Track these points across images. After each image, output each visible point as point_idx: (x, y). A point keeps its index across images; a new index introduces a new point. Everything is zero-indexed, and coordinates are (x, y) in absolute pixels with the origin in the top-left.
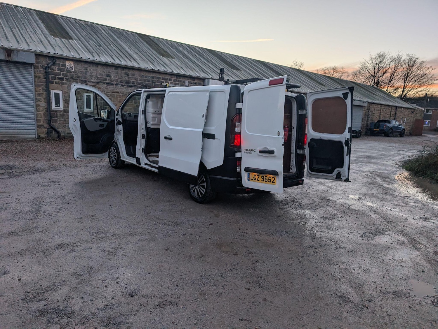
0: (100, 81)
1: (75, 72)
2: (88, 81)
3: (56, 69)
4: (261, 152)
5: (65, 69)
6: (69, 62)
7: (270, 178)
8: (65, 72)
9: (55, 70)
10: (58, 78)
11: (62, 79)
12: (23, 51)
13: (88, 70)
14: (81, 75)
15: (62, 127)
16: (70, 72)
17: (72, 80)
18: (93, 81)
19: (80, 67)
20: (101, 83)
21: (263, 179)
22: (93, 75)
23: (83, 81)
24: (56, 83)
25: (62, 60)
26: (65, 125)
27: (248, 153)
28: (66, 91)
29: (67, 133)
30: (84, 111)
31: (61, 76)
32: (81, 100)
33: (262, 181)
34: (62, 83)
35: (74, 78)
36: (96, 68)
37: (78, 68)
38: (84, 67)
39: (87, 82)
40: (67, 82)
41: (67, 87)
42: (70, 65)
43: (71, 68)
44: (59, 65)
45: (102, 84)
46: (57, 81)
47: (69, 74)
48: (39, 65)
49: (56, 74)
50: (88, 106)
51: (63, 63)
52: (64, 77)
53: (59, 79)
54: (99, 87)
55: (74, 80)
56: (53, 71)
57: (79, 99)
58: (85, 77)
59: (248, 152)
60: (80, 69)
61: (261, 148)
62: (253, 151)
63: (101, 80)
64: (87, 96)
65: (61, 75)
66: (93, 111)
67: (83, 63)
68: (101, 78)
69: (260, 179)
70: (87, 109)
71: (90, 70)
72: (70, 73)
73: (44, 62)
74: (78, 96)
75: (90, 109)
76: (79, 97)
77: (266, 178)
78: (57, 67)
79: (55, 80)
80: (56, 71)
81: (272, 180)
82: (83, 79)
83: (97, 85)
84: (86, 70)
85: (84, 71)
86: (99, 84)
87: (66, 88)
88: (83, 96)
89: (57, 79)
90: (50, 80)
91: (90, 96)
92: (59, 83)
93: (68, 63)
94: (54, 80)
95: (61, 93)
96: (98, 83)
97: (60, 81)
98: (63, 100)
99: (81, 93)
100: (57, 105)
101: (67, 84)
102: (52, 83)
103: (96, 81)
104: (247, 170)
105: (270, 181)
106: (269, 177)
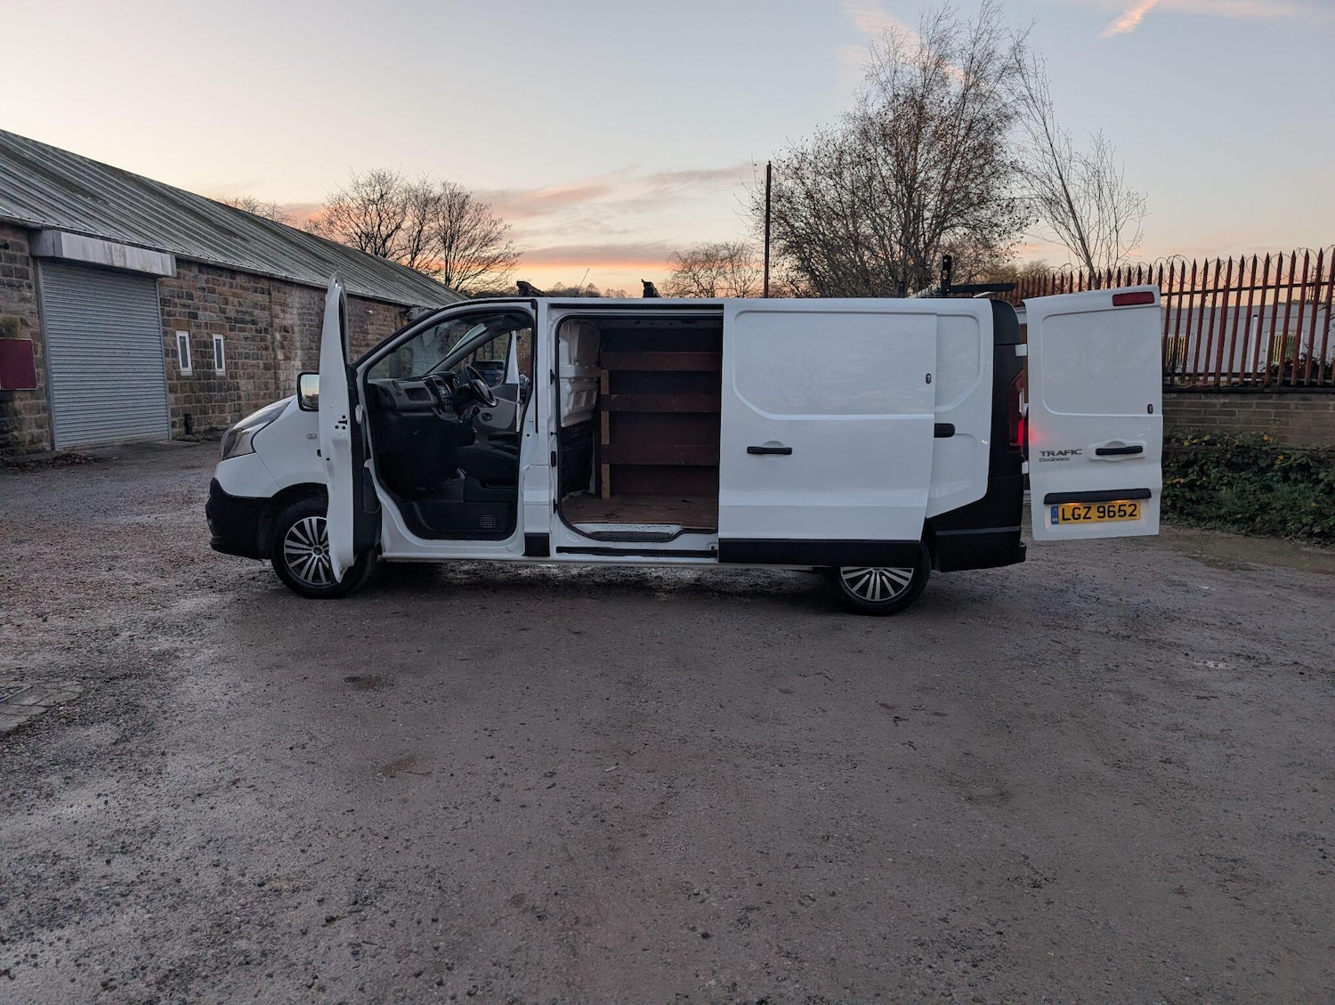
4: (1100, 452)
7: (1122, 508)
21: (1104, 512)
27: (1053, 460)
33: (1099, 517)
59: (1057, 457)
61: (1102, 445)
62: (1073, 452)
69: (1093, 513)
77: (1111, 509)
81: (1129, 510)
104: (1053, 500)
105: (1122, 513)
106: (1120, 506)
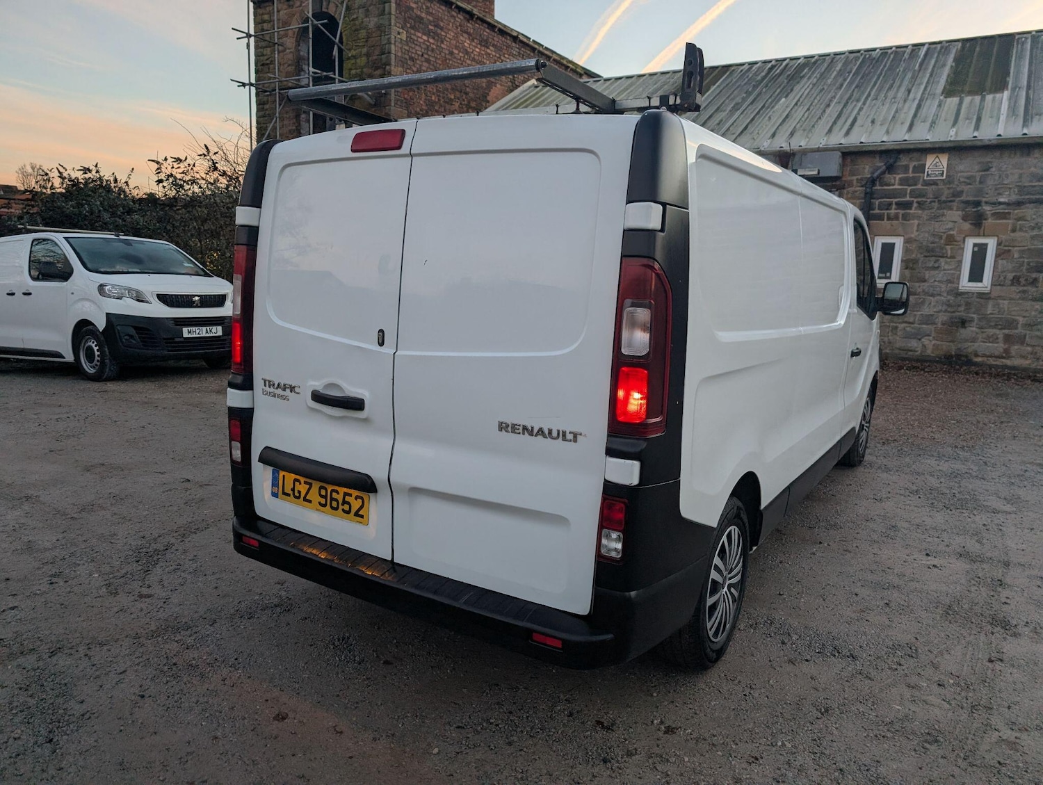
0: (1027, 197)
1: (950, 180)
2: (986, 203)
3: (897, 182)
5: (920, 176)
6: (935, 156)
8: (919, 186)
9: (894, 185)
10: (896, 204)
11: (908, 205)
12: (818, 150)
13: (993, 169)
14: (966, 188)
15: (888, 333)
16: (935, 183)
17: (936, 205)
18: (1002, 200)
19: (968, 166)
20: (1030, 203)
22: (1005, 182)
23: (967, 203)
24: (889, 219)
25: (915, 155)
26: (897, 327)
28: (913, 236)
29: (900, 349)
30: (960, 288)
31: (908, 198)
32: (955, 258)
34: (905, 217)
35: (943, 198)
36: (1023, 159)
37: (961, 168)
38: (979, 163)
39: (983, 204)
40: (920, 212)
41: (919, 225)
42: (936, 165)
43: (937, 173)
44: (906, 168)
45: (1032, 205)
46: (893, 212)
47: (929, 189)
48: (855, 178)
49: (893, 194)
50: (976, 275)
51: (916, 163)
52: (915, 200)
53: (899, 205)
54: (1021, 215)
55: (944, 205)
56: (886, 188)
57: (949, 256)
58: (980, 192)
60: (968, 172)
63: (1033, 195)
64: (975, 245)
65: (908, 196)
66: (989, 288)
67: (976, 153)
68: (1035, 186)
70: (971, 284)
71: (1000, 170)
72: (933, 187)
73: (867, 168)
74: (947, 247)
75: (979, 284)
76: (949, 252)
78: (900, 176)
79: (887, 209)
80: (896, 187)
82: (971, 199)
83: (1016, 211)
84: (985, 171)
85: (978, 175)
86: (1022, 207)
87: (915, 228)
88: (963, 249)
89: (894, 206)
90: (877, 211)
91: (986, 245)
92: (896, 218)
93: (930, 161)
94: (886, 212)
95: (899, 242)
96: (1019, 204)
97: (901, 212)
98: (902, 261)
99: (958, 239)
100: (884, 275)
101: (919, 217)
102: (880, 218)
103: (1014, 198)
